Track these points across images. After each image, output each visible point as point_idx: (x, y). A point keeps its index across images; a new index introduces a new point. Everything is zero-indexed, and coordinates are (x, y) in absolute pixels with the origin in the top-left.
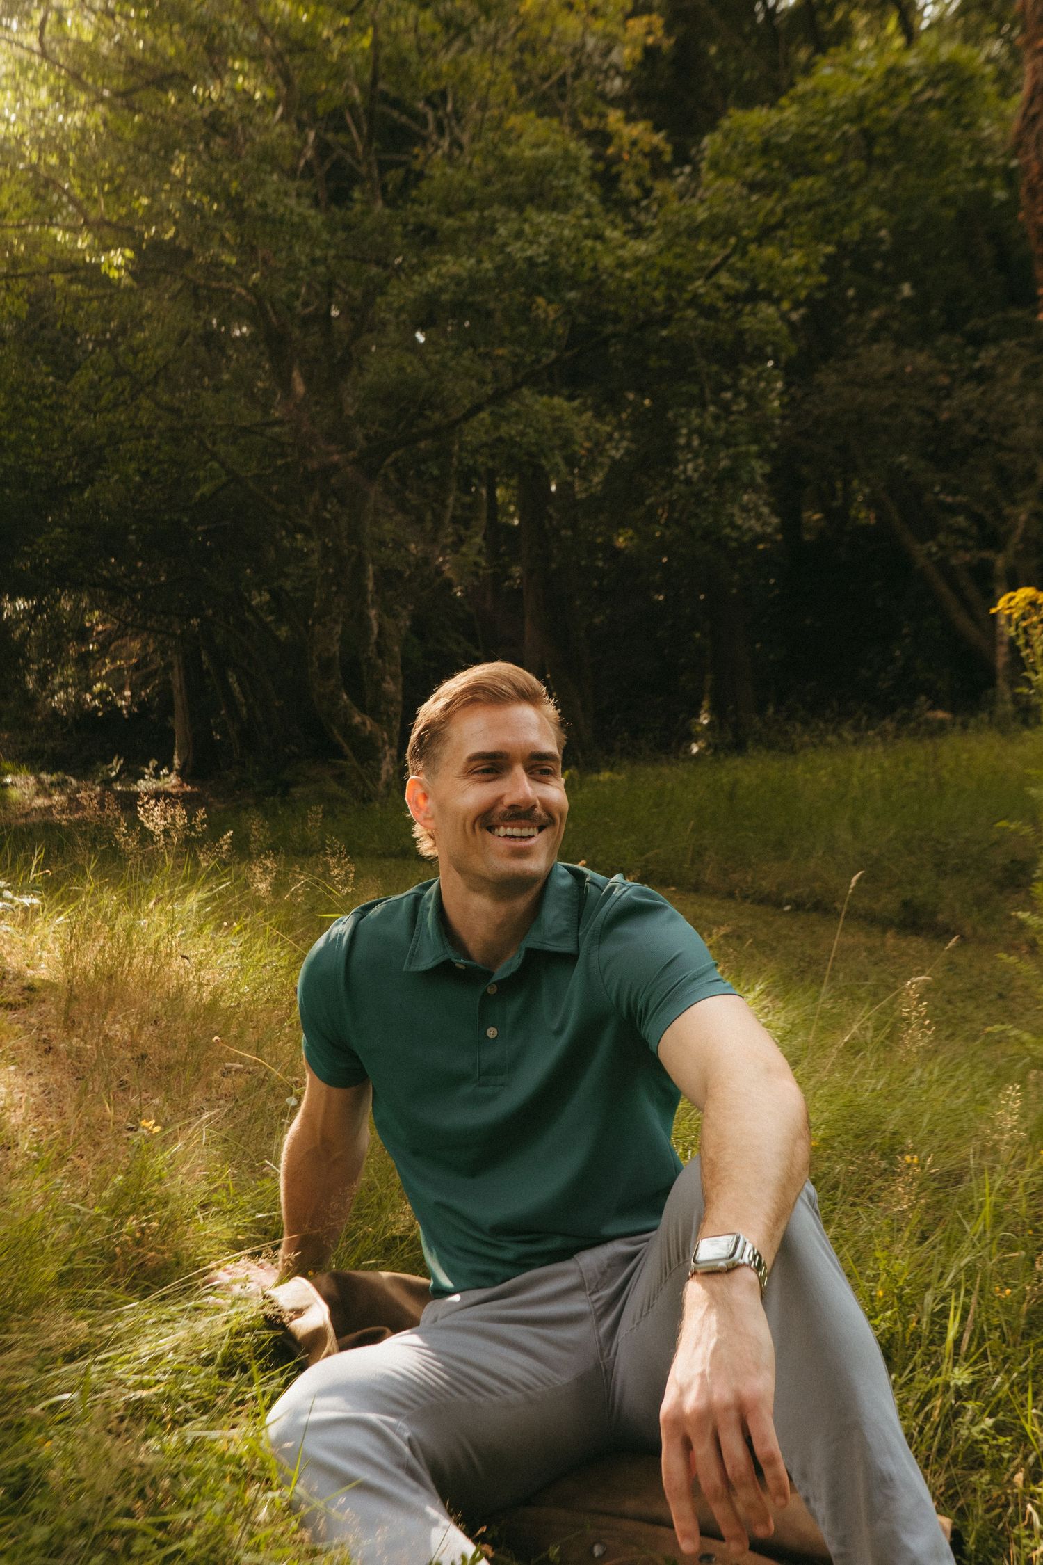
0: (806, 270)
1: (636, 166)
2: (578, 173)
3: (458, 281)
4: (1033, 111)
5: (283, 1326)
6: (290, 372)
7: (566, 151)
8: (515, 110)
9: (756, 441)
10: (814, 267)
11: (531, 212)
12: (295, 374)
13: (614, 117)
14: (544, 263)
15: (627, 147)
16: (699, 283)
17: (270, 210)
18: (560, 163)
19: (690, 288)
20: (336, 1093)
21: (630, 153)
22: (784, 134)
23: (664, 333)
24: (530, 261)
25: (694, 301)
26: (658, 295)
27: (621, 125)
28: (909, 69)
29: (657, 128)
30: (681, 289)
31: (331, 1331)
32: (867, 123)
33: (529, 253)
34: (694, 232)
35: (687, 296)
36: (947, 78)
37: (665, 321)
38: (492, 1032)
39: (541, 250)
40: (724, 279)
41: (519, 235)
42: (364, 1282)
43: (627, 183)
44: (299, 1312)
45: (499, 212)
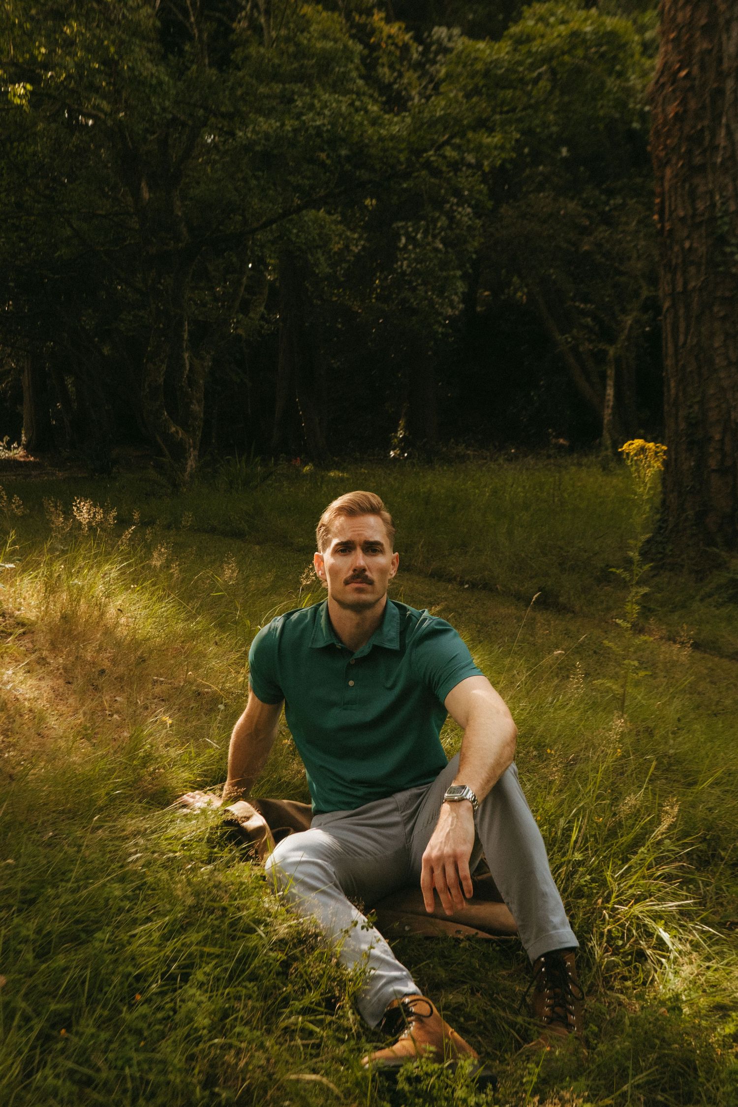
0: (502, 148)
1: (390, 53)
2: (352, 62)
3: (267, 137)
4: (662, 80)
5: (238, 825)
6: (140, 184)
7: (345, 46)
9: (459, 267)
10: (508, 146)
11: (319, 90)
12: (143, 184)
13: (378, 17)
14: (328, 131)
15: (385, 39)
16: (431, 153)
17: (137, 73)
18: (340, 54)
19: (425, 155)
20: (267, 707)
21: (386, 43)
22: (501, 68)
23: (405, 185)
24: (318, 128)
25: (427, 165)
26: (402, 157)
27: (382, 23)
28: (586, 33)
29: (407, 30)
30: (419, 156)
31: (268, 827)
32: (554, 63)
33: (318, 123)
34: (433, 123)
35: (422, 161)
36: (609, 41)
37: (407, 176)
38: (351, 683)
39: (326, 121)
40: (448, 151)
42: (274, 804)
43: (383, 66)
44: (248, 818)
45: (297, 87)
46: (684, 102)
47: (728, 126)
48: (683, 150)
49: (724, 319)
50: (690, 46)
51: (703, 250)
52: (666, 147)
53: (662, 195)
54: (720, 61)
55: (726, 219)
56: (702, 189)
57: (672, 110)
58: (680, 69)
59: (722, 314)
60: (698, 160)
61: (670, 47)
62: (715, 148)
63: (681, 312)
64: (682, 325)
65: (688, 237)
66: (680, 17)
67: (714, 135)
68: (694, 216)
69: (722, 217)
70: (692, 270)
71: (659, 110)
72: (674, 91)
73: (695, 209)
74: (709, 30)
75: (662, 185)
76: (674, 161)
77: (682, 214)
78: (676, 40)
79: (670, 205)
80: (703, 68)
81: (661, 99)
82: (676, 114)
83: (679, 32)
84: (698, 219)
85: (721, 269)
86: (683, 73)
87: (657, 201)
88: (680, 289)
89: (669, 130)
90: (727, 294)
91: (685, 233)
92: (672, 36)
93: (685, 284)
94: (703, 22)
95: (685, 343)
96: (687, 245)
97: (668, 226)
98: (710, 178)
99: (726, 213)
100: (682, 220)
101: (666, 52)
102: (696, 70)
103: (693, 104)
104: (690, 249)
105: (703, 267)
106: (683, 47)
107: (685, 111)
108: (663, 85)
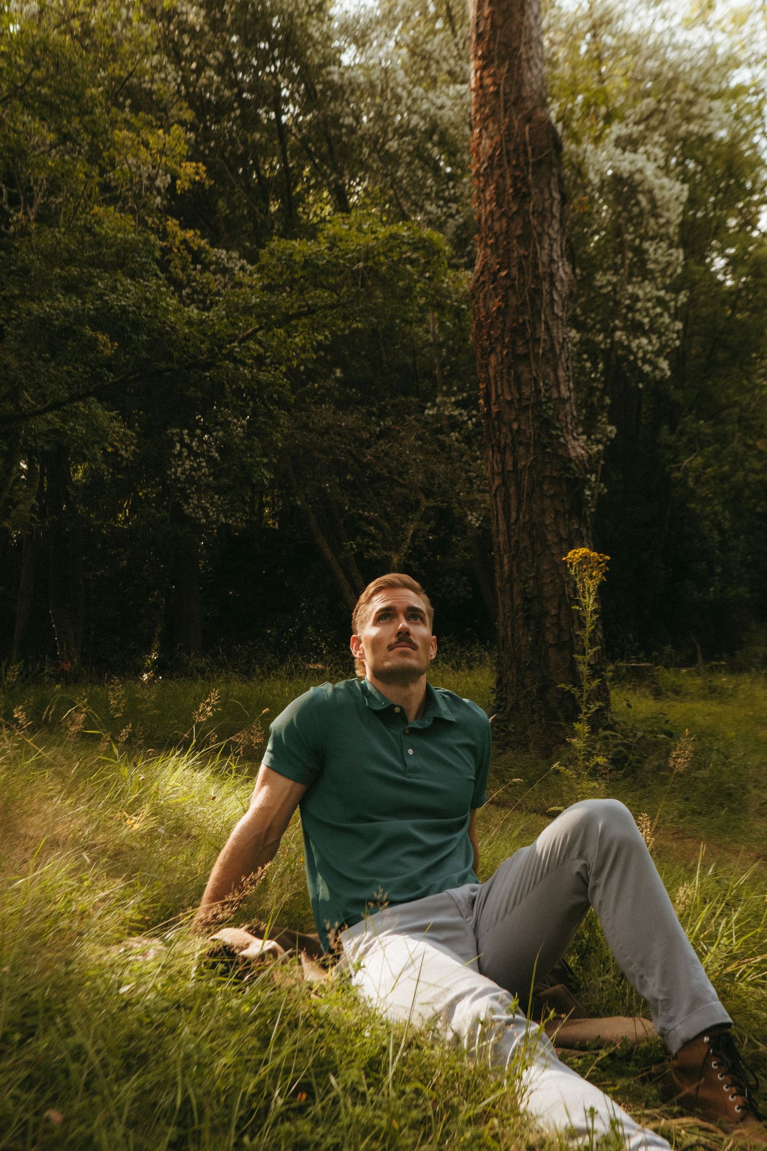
1: (182, 257)
3: (66, 313)
4: (482, 279)
8: (97, 202)
10: (308, 347)
11: (119, 274)
13: (172, 224)
14: (134, 312)
15: (177, 243)
16: (235, 344)
18: (141, 246)
19: (228, 346)
21: (178, 247)
24: (123, 309)
25: (230, 356)
26: (204, 347)
27: (177, 229)
28: (403, 237)
29: (203, 237)
30: (221, 347)
32: (370, 263)
33: (121, 303)
34: (248, 310)
35: (224, 351)
36: (424, 247)
39: (130, 303)
40: (252, 344)
41: (114, 289)
43: (176, 267)
45: (95, 272)
46: (505, 298)
47: (546, 323)
48: (507, 340)
49: (553, 497)
50: (508, 251)
51: (530, 431)
52: (489, 336)
53: (488, 380)
54: (536, 266)
55: (550, 405)
56: (526, 376)
57: (494, 305)
58: (499, 270)
59: (551, 492)
60: (521, 350)
61: (489, 251)
62: (537, 340)
63: (512, 490)
64: (514, 502)
65: (516, 420)
66: (497, 226)
67: (534, 329)
68: (520, 401)
69: (545, 403)
70: (521, 450)
71: (481, 304)
72: (494, 289)
73: (521, 394)
74: (525, 239)
75: (487, 371)
76: (498, 350)
77: (509, 398)
78: (494, 246)
79: (496, 390)
80: (521, 269)
81: (482, 296)
82: (499, 308)
83: (497, 239)
84: (525, 403)
85: (548, 450)
86: (504, 273)
87: (482, 386)
88: (510, 468)
89: (492, 322)
90: (555, 474)
91: (513, 416)
92: (490, 242)
93: (515, 464)
94: (519, 232)
95: (517, 519)
96: (515, 426)
97: (495, 409)
98: (533, 366)
99: (550, 399)
100: (510, 403)
101: (485, 256)
102: (515, 272)
103: (513, 301)
104: (518, 430)
105: (532, 449)
106: (501, 252)
107: (507, 306)
108: (484, 282)
